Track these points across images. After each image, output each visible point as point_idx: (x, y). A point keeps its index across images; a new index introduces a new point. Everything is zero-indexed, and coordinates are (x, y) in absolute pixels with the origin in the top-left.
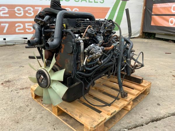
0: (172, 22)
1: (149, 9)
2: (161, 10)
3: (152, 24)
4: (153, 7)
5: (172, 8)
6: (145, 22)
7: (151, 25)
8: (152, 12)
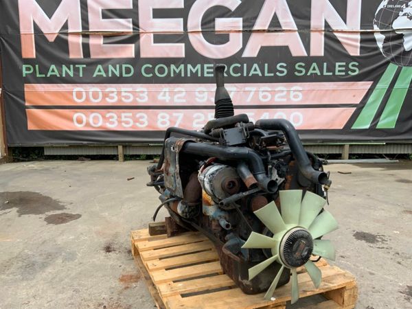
0: (80, 122)
1: (13, 94)
2: (49, 97)
3: (31, 127)
4: (26, 89)
5: (74, 94)
6: (9, 123)
7: (29, 129)
8: (24, 100)
